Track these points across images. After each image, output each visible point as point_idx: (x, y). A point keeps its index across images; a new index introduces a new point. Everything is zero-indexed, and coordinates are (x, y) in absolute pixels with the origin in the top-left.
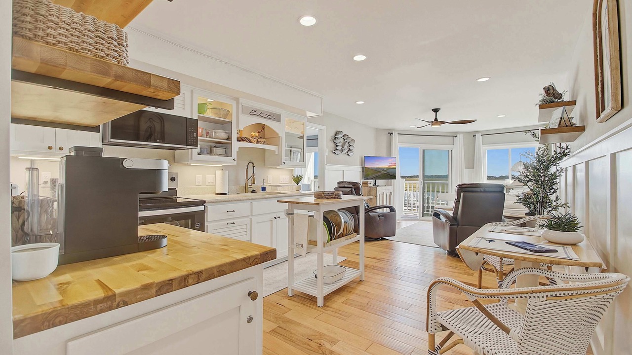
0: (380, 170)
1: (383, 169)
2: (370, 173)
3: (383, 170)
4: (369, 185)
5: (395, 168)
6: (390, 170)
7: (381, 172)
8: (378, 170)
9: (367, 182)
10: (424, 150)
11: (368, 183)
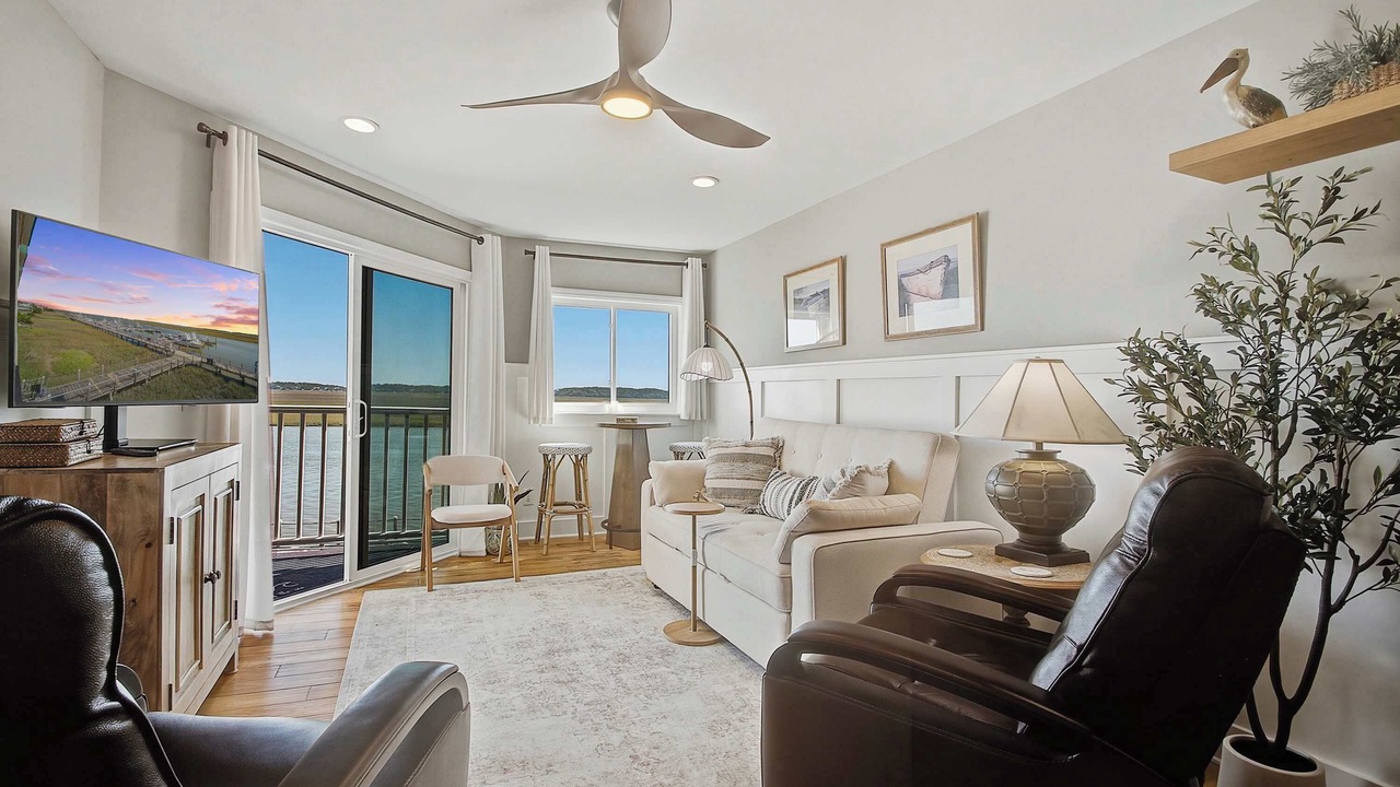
0: (158, 341)
1: (178, 336)
2: (83, 355)
3: (183, 345)
4: (77, 454)
5: (254, 339)
6: (223, 349)
7: (163, 353)
8: (143, 339)
9: (55, 428)
10: (367, 273)
11: (69, 433)
